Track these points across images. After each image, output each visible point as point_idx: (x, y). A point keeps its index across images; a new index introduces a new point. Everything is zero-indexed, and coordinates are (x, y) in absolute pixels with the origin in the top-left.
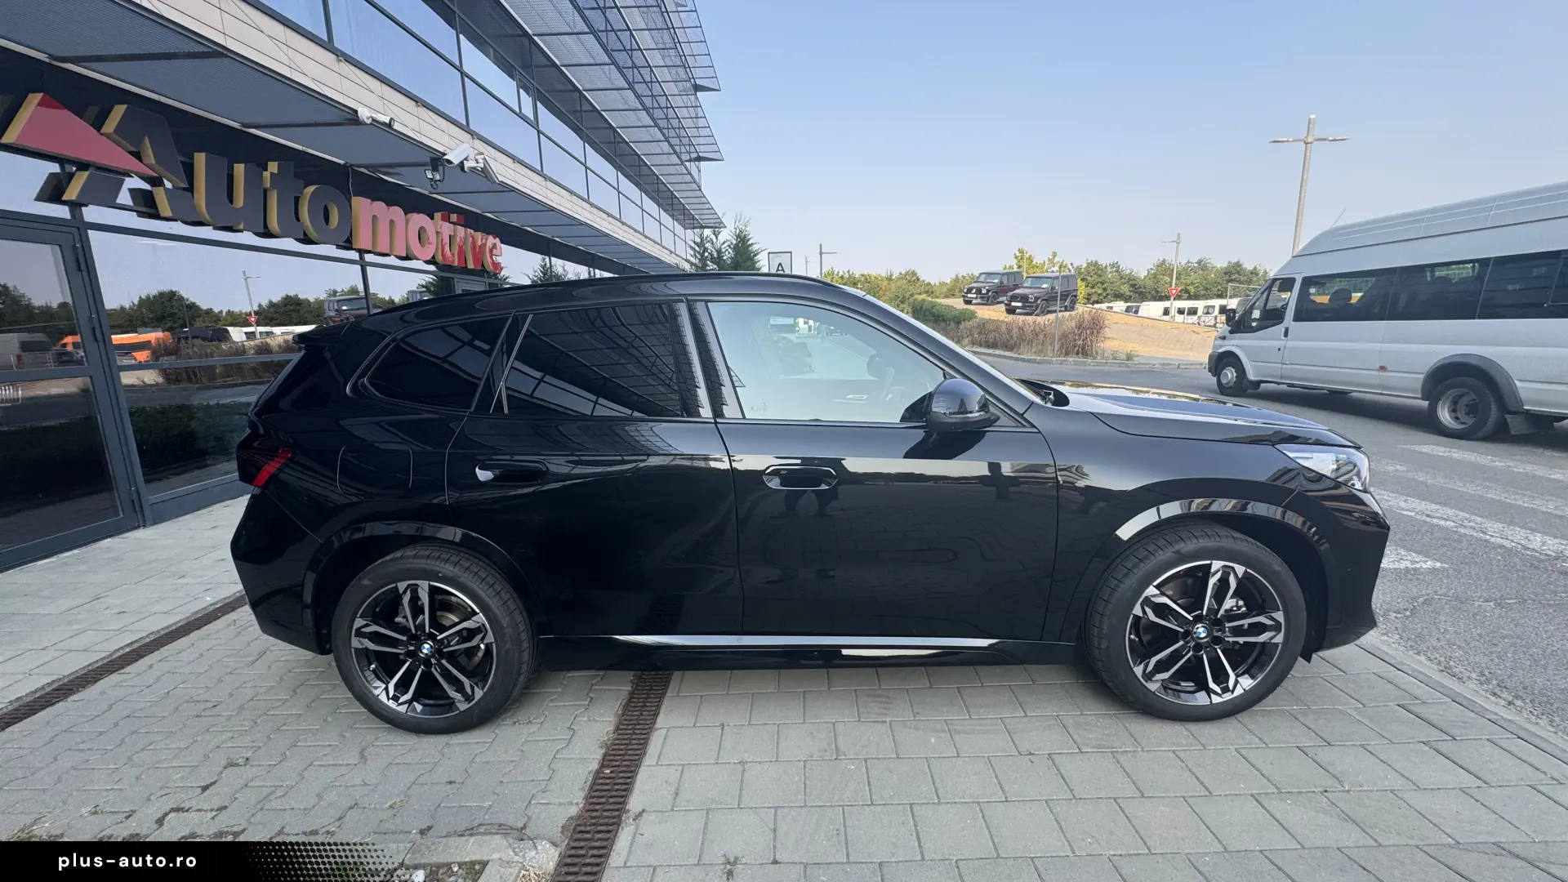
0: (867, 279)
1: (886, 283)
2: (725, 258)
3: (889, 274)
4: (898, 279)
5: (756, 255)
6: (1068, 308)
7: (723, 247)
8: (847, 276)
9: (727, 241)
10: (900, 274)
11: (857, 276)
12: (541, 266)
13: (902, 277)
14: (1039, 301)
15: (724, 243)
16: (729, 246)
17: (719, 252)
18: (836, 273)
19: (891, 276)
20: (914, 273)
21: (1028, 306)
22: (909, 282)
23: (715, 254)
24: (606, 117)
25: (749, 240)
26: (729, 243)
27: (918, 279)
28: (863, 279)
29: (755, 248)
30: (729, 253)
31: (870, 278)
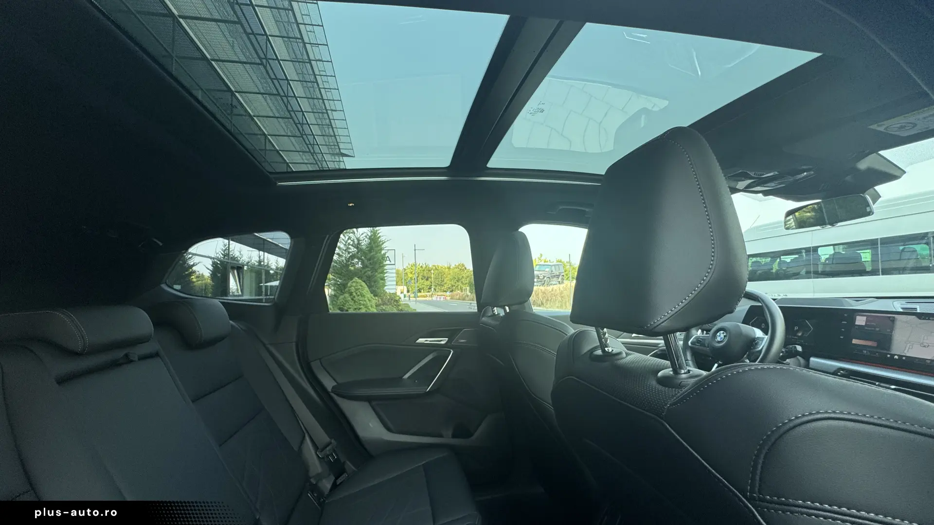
0: (436, 268)
1: (447, 270)
2: (362, 244)
3: (449, 265)
4: (455, 268)
5: (383, 244)
6: (560, 283)
7: (361, 237)
8: (424, 266)
9: (365, 233)
10: (455, 265)
11: (430, 266)
12: (222, 250)
13: (457, 267)
14: (545, 278)
15: (362, 234)
16: (366, 236)
17: (358, 240)
18: (418, 264)
19: (450, 266)
20: (463, 265)
21: (540, 281)
22: (461, 270)
23: (356, 241)
24: (283, 155)
25: (379, 233)
26: (365, 235)
27: (465, 268)
28: (434, 268)
29: (382, 239)
30: (366, 241)
31: (438, 267)
